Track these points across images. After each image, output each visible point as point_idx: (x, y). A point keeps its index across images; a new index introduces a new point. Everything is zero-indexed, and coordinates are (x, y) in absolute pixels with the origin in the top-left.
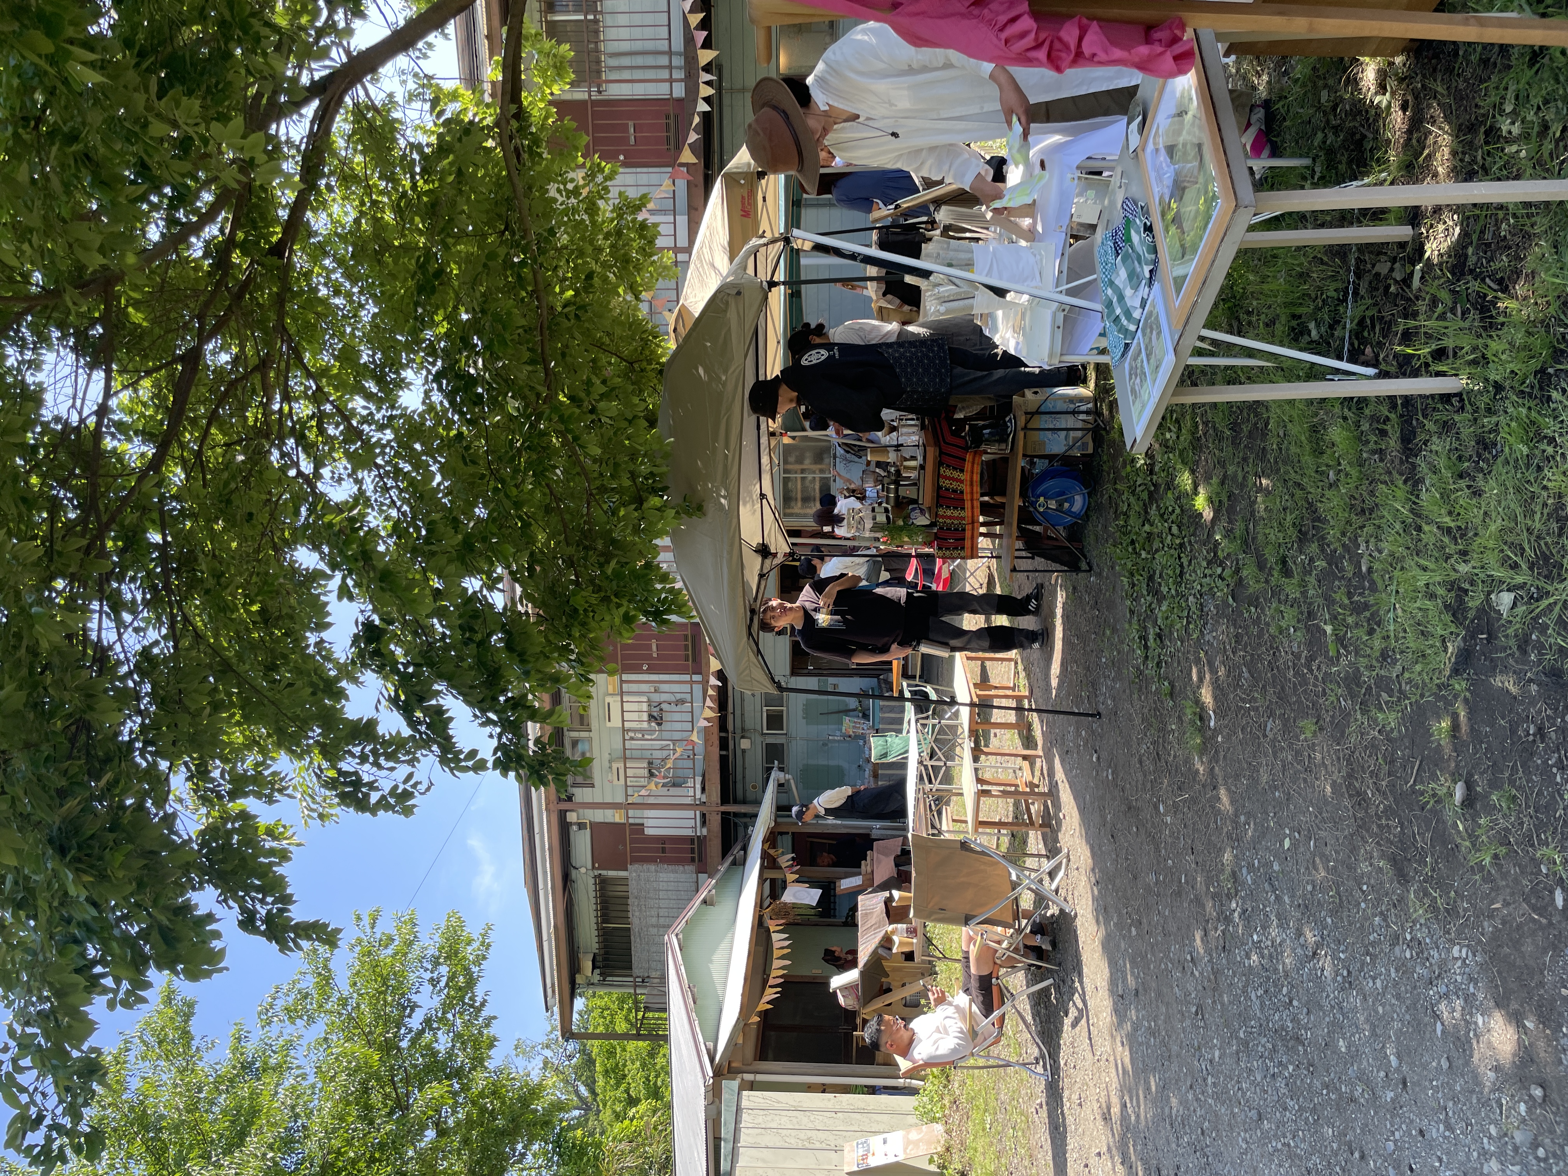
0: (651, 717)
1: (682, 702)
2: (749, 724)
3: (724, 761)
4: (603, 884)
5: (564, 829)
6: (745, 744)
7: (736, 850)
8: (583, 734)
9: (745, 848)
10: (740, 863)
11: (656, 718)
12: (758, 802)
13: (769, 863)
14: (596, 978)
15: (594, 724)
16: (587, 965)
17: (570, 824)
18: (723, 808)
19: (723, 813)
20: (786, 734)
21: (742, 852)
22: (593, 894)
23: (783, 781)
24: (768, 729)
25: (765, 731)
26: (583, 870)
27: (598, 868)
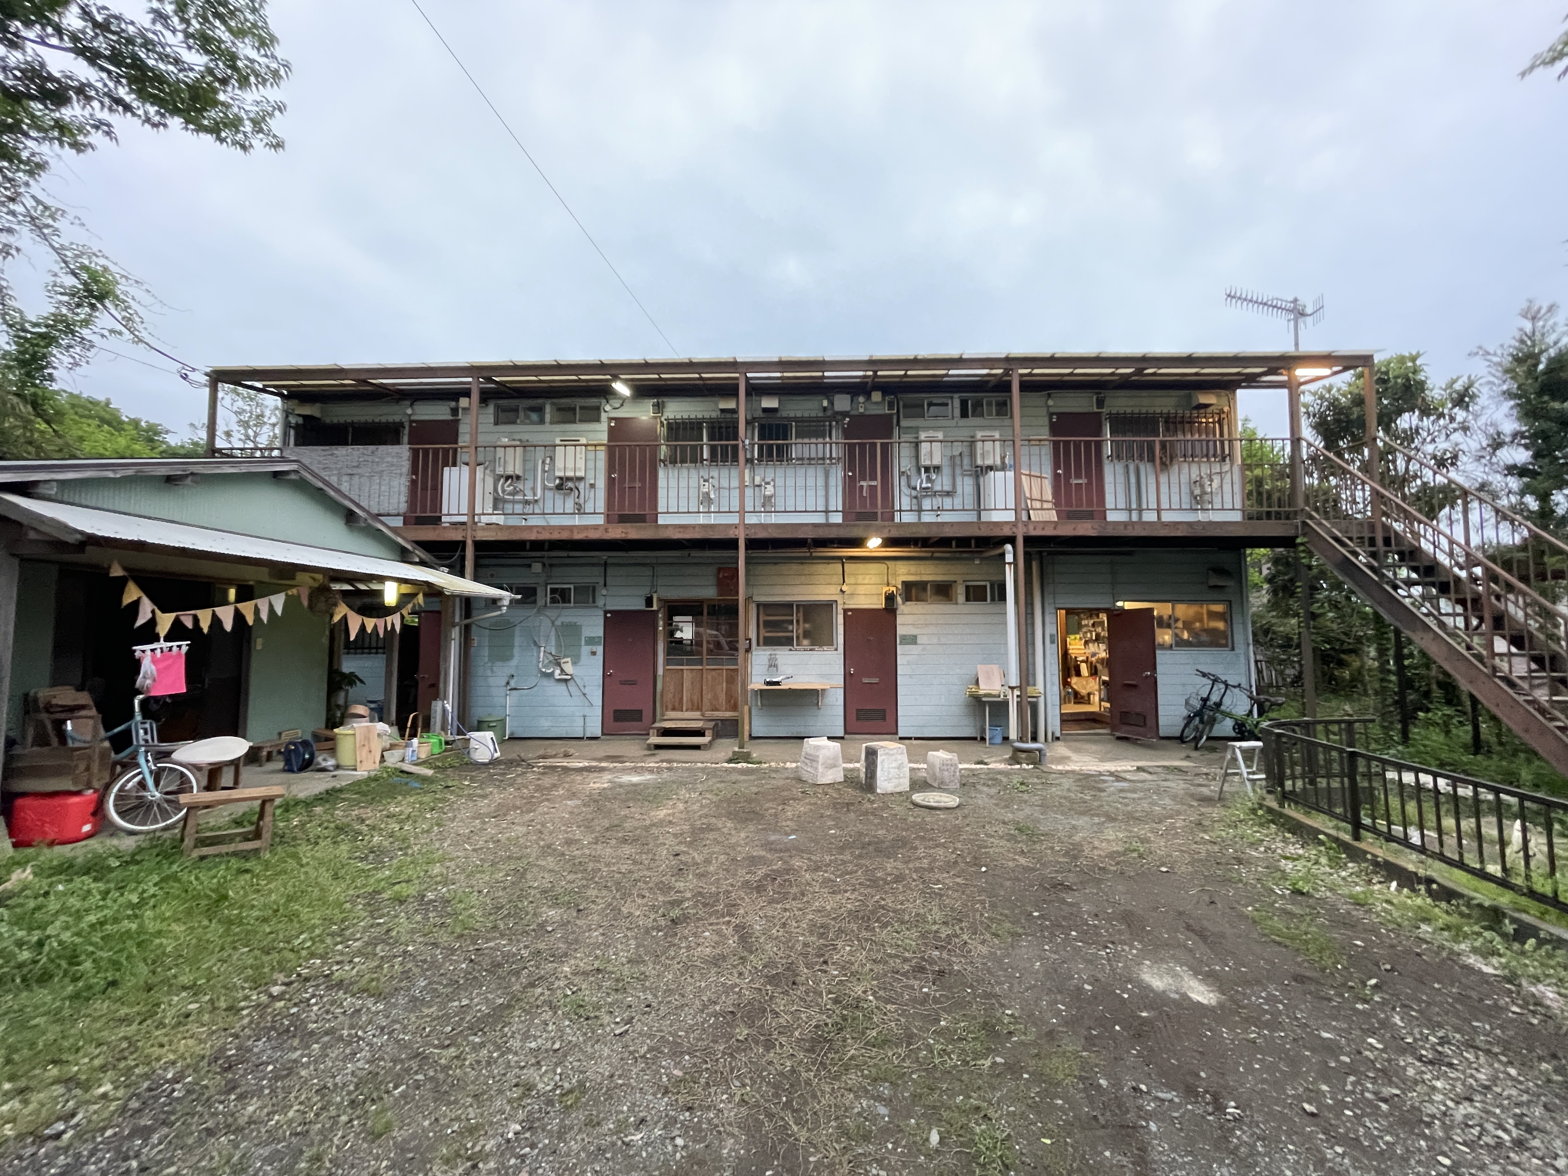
0: (566, 479)
2: (556, 571)
3: (520, 545)
4: (395, 428)
11: (562, 485)
16: (308, 410)
17: (457, 401)
18: (469, 543)
19: (464, 543)
20: (546, 605)
21: (417, 560)
22: (384, 419)
23: (499, 604)
24: (552, 589)
25: (549, 587)
26: (409, 411)
27: (410, 426)
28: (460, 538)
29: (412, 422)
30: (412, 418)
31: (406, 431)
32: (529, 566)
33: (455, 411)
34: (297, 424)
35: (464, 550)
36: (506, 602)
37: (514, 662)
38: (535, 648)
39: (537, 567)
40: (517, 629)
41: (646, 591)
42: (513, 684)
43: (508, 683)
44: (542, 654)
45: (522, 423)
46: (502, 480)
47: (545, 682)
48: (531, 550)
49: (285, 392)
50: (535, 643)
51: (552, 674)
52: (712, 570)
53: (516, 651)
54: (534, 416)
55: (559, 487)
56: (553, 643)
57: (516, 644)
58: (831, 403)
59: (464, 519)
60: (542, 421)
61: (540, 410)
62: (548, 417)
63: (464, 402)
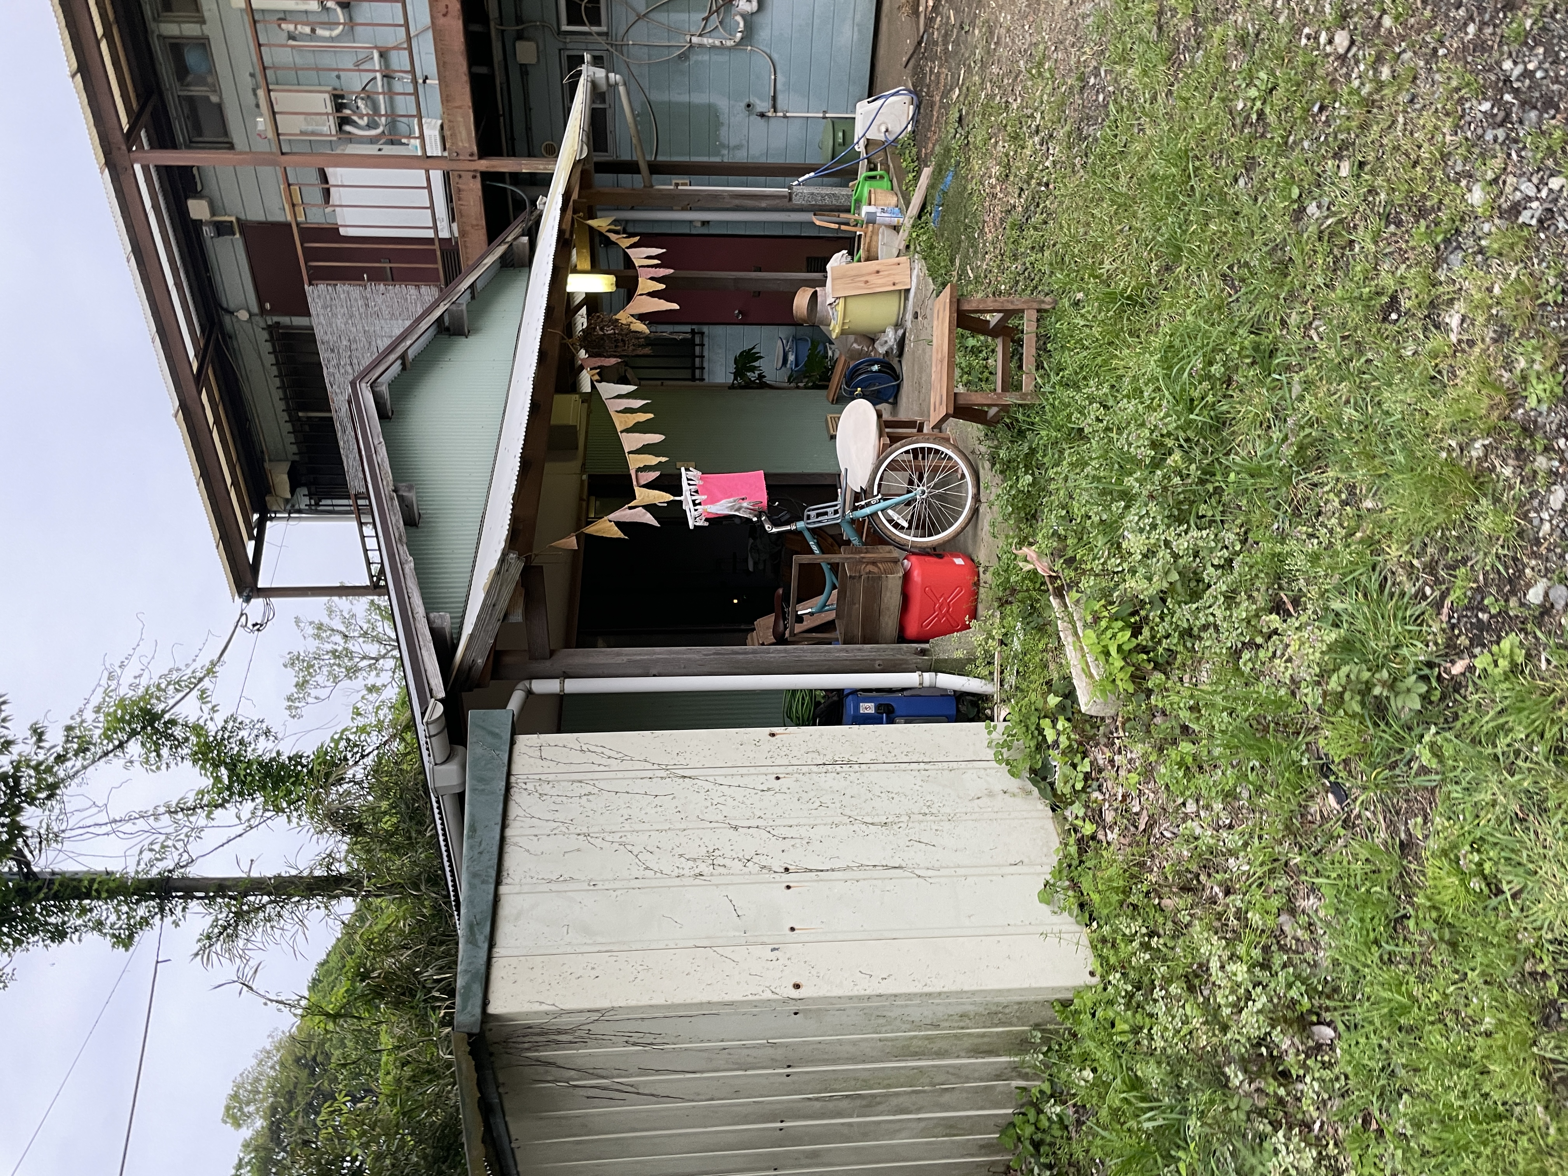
3: (481, 85)
4: (285, 340)
10: (520, 260)
15: (208, 5)
16: (281, 480)
17: (199, 223)
18: (485, 165)
19: (486, 177)
20: (606, 34)
21: (525, 239)
22: (270, 359)
23: (604, 87)
24: (569, 23)
25: (565, 28)
26: (243, 315)
27: (272, 312)
28: (476, 186)
29: (263, 311)
30: (255, 309)
31: (285, 320)
32: (524, 69)
33: (223, 229)
34: (310, 495)
35: (499, 176)
36: (600, 73)
37: (722, 103)
38: (693, 58)
39: (526, 52)
40: (656, 96)
42: (763, 105)
43: (762, 115)
44: (706, 41)
45: (216, 88)
46: (348, 128)
47: (763, 35)
48: (490, 63)
49: (256, 516)
50: (684, 57)
51: (748, 18)
53: (699, 98)
56: (684, 16)
57: (684, 98)
59: (437, 176)
60: (203, 44)
62: (190, 29)
63: (198, 209)
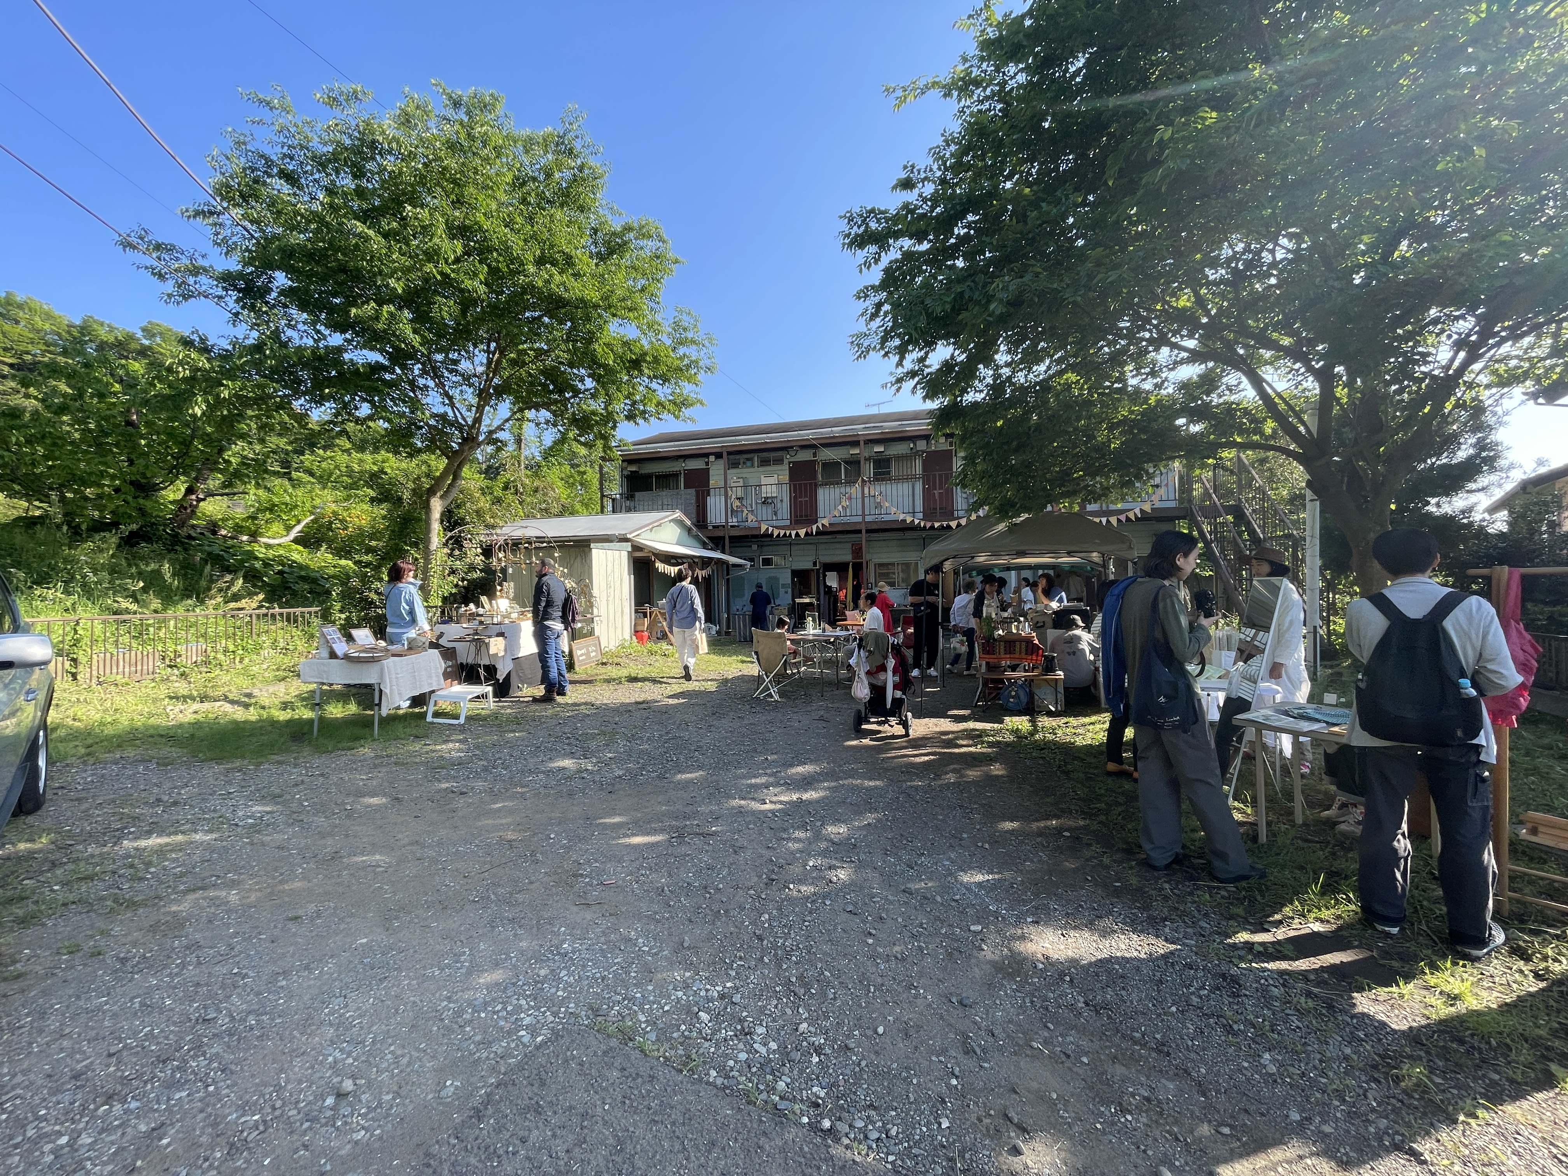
0: (767, 498)
1: (776, 514)
2: (765, 549)
3: (746, 537)
4: (675, 475)
5: (707, 455)
6: (755, 547)
7: (711, 545)
8: (756, 464)
9: (712, 549)
10: (704, 546)
11: (766, 502)
12: (731, 554)
13: (705, 562)
14: (626, 473)
15: (761, 469)
16: (633, 468)
17: (708, 458)
18: (727, 537)
19: (722, 536)
20: (760, 567)
21: (710, 547)
22: (671, 470)
23: (745, 567)
25: (761, 557)
26: (683, 465)
27: (685, 473)
28: (721, 533)
29: (685, 470)
30: (686, 468)
31: (683, 476)
32: (750, 548)
33: (707, 464)
34: (627, 475)
35: (725, 540)
36: (748, 567)
41: (813, 558)
45: (742, 468)
48: (752, 539)
49: (622, 459)
52: (849, 546)
54: (749, 464)
55: (764, 503)
58: (915, 445)
59: (723, 524)
60: (753, 466)
61: (751, 459)
63: (712, 458)
